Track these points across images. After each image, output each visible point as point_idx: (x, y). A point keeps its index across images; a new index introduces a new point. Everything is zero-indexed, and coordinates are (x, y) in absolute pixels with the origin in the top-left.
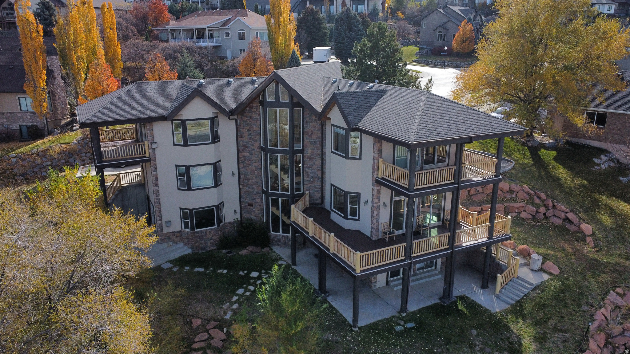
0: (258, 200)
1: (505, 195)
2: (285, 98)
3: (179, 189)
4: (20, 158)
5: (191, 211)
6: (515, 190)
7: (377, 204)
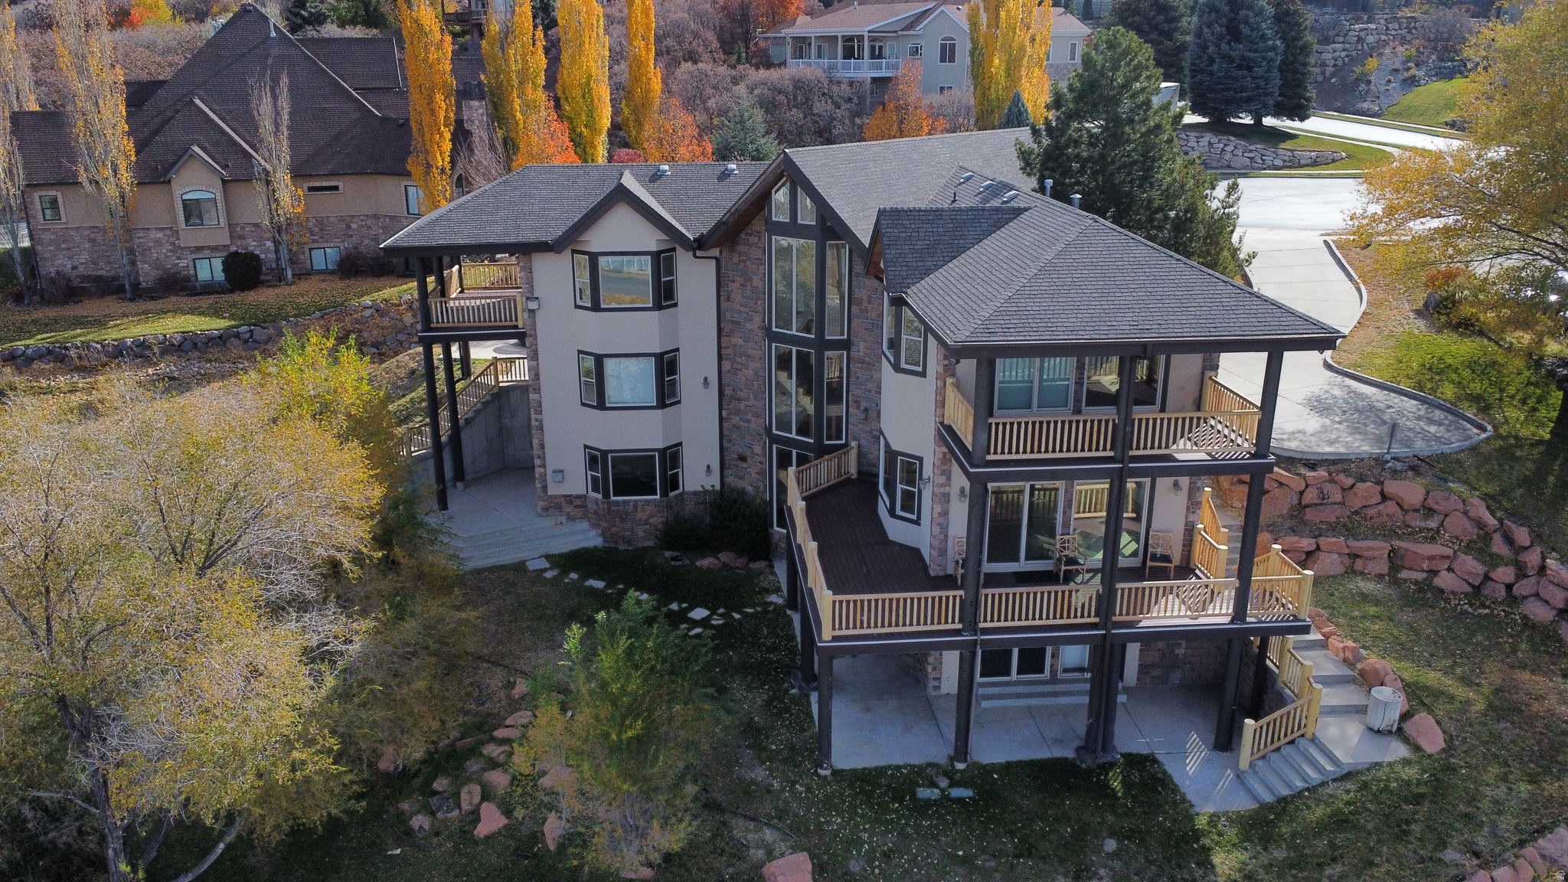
0: (758, 449)
1: (1408, 517)
2: (807, 216)
3: (583, 404)
5: (605, 453)
6: (1436, 507)
7: (942, 490)
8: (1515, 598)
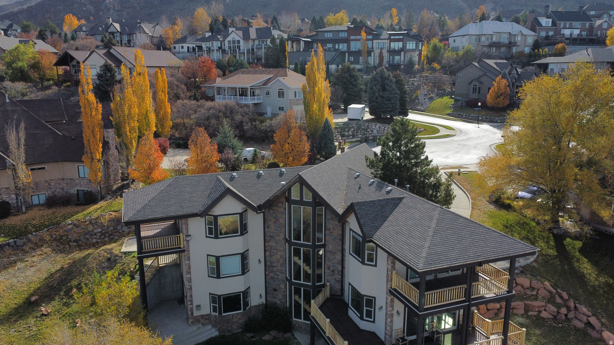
0: (282, 286)
1: (526, 291)
2: (308, 197)
3: (209, 276)
4: (75, 225)
5: (219, 296)
6: (535, 287)
7: (391, 313)
8: (569, 319)
